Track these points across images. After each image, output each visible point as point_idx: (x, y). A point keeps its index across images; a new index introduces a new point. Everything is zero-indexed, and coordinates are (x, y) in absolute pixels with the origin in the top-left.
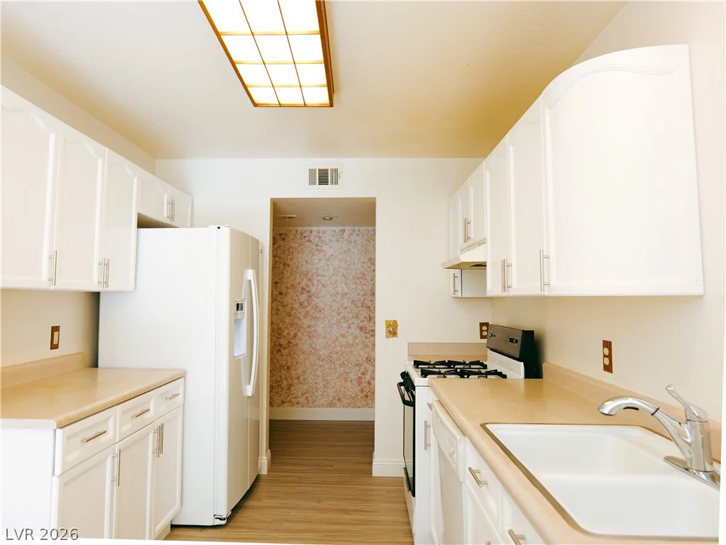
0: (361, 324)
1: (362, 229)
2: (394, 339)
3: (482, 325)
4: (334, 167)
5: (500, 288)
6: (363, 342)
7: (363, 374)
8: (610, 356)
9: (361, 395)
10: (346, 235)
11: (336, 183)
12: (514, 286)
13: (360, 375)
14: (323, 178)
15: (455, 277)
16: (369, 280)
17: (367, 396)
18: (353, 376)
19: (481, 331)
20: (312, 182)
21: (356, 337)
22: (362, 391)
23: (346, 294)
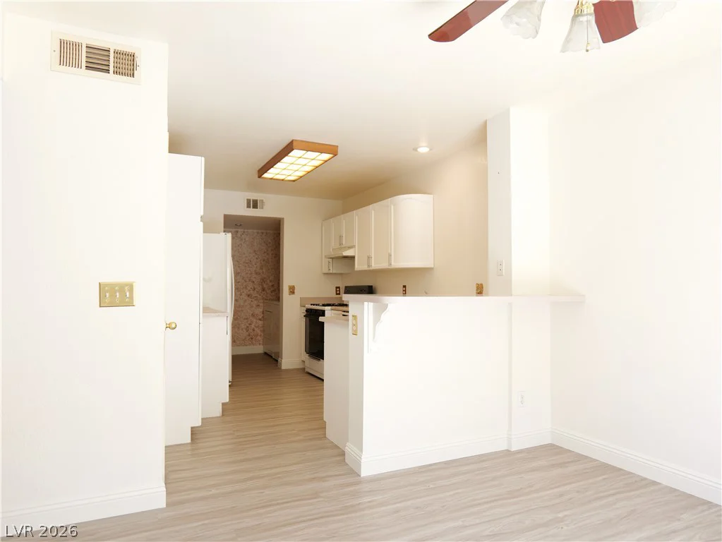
0: (248, 293)
1: (250, 231)
2: (293, 296)
3: (337, 288)
4: (261, 199)
5: (366, 266)
6: (250, 304)
7: (250, 324)
8: (405, 291)
9: (248, 338)
10: (239, 235)
11: (262, 208)
12: (373, 265)
13: (248, 325)
14: (254, 204)
15: (329, 262)
16: (254, 264)
17: (252, 339)
18: (243, 326)
19: (337, 291)
20: (248, 206)
21: (245, 301)
22: (249, 335)
23: (239, 273)
